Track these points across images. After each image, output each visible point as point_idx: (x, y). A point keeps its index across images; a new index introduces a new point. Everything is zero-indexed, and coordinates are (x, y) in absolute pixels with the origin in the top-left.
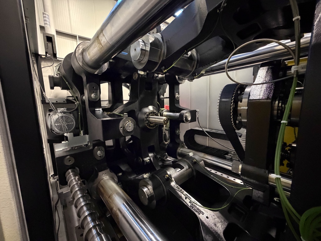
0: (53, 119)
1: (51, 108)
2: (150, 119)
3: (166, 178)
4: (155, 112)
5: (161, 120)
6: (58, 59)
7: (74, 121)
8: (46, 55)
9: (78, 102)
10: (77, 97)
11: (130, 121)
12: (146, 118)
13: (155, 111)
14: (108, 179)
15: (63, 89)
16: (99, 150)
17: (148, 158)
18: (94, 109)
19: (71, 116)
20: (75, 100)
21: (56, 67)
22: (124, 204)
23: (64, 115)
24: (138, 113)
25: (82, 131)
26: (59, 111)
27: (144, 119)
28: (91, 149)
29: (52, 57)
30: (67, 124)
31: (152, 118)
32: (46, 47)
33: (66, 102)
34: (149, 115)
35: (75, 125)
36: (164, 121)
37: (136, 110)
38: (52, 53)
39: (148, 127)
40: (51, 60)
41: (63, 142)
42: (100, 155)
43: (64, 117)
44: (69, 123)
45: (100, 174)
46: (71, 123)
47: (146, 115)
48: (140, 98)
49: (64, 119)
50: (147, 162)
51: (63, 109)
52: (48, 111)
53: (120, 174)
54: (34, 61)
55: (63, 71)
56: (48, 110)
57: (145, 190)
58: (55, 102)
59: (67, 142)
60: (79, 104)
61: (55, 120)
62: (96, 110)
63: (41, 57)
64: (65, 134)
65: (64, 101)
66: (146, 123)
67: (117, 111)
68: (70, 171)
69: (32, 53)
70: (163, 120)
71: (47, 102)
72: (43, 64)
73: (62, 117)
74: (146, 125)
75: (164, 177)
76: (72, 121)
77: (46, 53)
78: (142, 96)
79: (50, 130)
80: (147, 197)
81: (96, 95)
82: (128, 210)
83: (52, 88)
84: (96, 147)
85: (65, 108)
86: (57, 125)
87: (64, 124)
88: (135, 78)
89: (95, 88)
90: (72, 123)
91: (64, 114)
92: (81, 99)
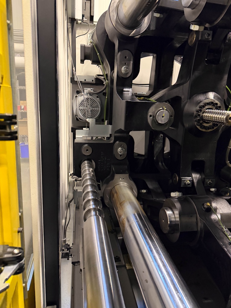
0: (79, 101)
1: (79, 89)
2: (204, 115)
3: (205, 206)
4: (217, 104)
5: (223, 117)
6: (94, 23)
7: (99, 106)
8: (83, 19)
9: (107, 81)
10: (107, 75)
11: (165, 108)
12: (197, 111)
13: (217, 102)
14: (124, 186)
15: (94, 63)
16: (121, 146)
17: (189, 178)
18: (121, 88)
19: (97, 100)
20: (104, 79)
21: (90, 34)
22: (134, 215)
23: (90, 97)
24: (186, 101)
25: (106, 121)
26: (86, 91)
27: (193, 114)
28: (111, 143)
29: (89, 21)
30: (91, 109)
31: (208, 112)
32: (84, 9)
33: (94, 82)
34: (204, 106)
35: (99, 111)
36: (226, 119)
37: (183, 97)
38: (89, 15)
39: (198, 127)
40: (86, 25)
41: (84, 129)
42: (121, 153)
43: (89, 100)
44: (93, 109)
45: (117, 176)
46: (95, 109)
47: (198, 106)
48: (193, 77)
49: (89, 102)
50: (186, 183)
51: (89, 89)
52: (75, 93)
53: (144, 191)
54: (70, 29)
55: (95, 37)
56: (76, 91)
57: (169, 212)
58: (83, 80)
59: (88, 129)
60: (108, 83)
61: (80, 102)
62: (124, 90)
63: (77, 23)
64: (87, 120)
65: (93, 81)
66: (196, 121)
67: (154, 98)
68: (86, 162)
69: (69, 18)
70: (225, 117)
71: (76, 80)
72: (79, 32)
73: (87, 99)
74: (196, 123)
75: (203, 205)
76: (97, 107)
77: (83, 16)
78: (197, 73)
79: (75, 115)
80: (169, 223)
81: (127, 68)
82: (138, 222)
83: (82, 61)
84: (117, 142)
85: (92, 89)
86: (81, 108)
87: (89, 109)
88: (191, 41)
89: (127, 58)
90: (97, 109)
91: (90, 95)
92: (111, 76)
